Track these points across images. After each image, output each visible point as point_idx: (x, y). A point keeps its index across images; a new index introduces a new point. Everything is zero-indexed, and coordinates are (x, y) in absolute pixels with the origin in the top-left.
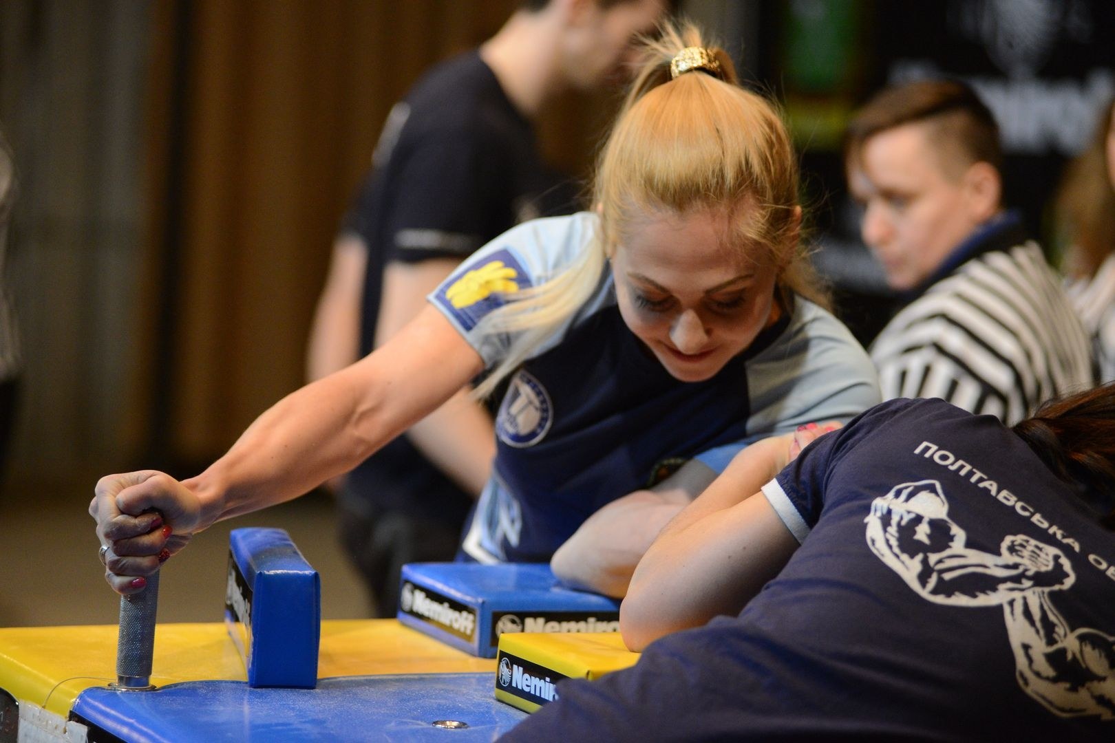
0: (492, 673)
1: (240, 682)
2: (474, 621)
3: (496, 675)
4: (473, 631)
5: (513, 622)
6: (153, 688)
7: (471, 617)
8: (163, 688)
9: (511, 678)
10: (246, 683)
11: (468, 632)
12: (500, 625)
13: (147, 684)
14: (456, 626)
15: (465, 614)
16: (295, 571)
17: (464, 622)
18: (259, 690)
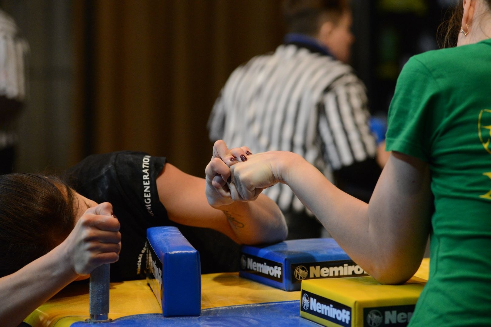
0: (298, 301)
1: (158, 314)
2: (282, 271)
3: (300, 302)
4: (281, 276)
5: (303, 269)
6: (111, 320)
7: (280, 268)
8: (116, 320)
9: (310, 305)
10: (161, 314)
11: (279, 277)
12: (296, 271)
13: (107, 318)
14: (272, 274)
15: (276, 267)
16: (186, 251)
17: (276, 271)
18: (169, 318)
